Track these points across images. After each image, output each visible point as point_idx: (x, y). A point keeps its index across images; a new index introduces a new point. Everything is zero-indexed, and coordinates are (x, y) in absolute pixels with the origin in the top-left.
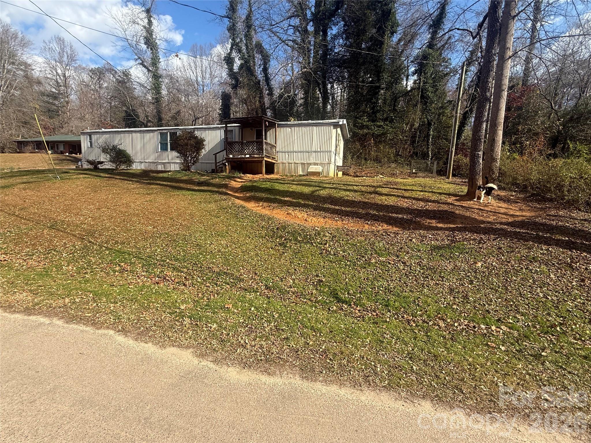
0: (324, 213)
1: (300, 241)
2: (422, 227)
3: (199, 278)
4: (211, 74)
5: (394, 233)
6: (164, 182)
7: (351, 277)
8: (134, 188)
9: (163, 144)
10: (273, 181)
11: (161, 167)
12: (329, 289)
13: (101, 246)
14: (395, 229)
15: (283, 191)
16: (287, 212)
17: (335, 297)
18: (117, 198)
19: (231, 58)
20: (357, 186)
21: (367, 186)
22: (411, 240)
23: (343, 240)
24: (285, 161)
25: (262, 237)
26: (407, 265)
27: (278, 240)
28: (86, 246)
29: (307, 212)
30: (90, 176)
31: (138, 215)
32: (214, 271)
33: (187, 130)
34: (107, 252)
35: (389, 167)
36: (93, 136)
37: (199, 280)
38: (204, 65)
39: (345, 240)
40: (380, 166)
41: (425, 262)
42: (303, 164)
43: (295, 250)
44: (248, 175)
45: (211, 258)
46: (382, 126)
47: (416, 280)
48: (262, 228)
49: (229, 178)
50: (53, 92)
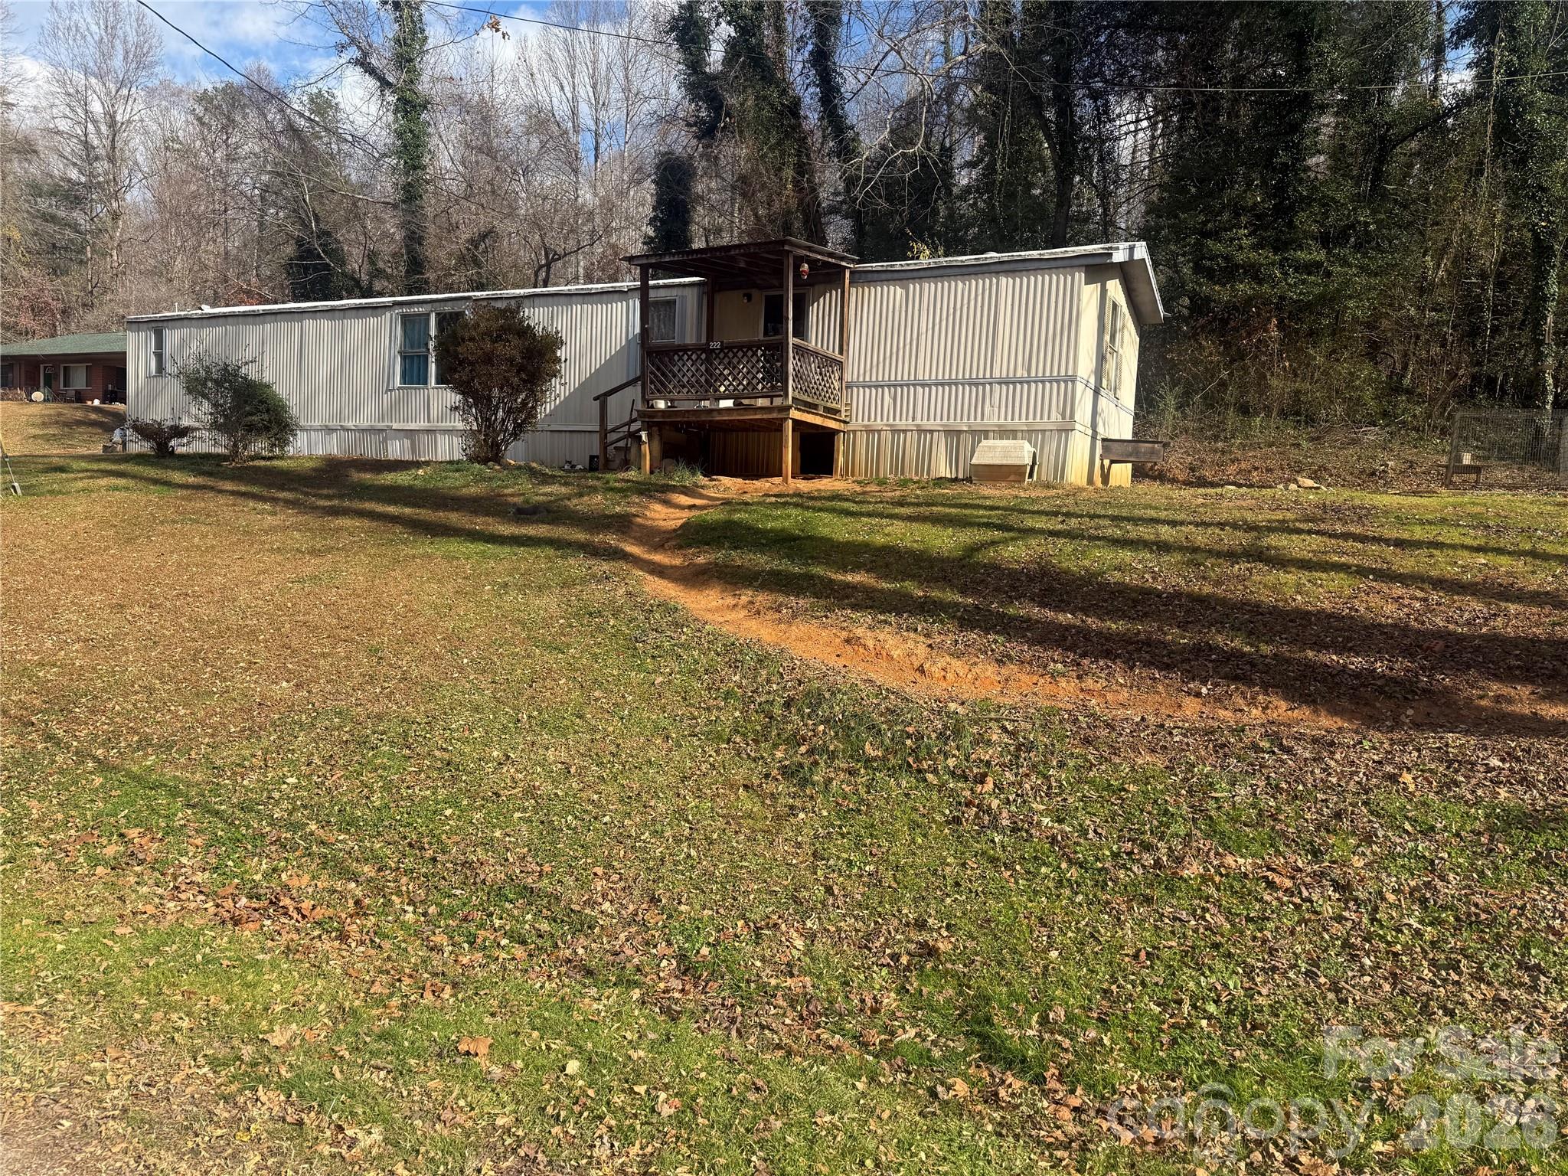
0: (1001, 639)
1: (875, 759)
2: (1461, 719)
3: (410, 909)
4: (626, 90)
5: (1315, 740)
6: (389, 504)
7: (1074, 940)
8: (273, 530)
9: (412, 357)
10: (818, 504)
11: (402, 446)
12: (961, 993)
13: (81, 756)
14: (1327, 722)
15: (848, 543)
16: (845, 634)
17: (979, 1035)
18: (197, 565)
19: (696, 23)
20: (1173, 523)
21: (1221, 525)
22: (1393, 778)
23: (1062, 765)
24: (879, 424)
25: (719, 738)
26: (1356, 900)
27: (779, 755)
28: (29, 753)
29: (928, 636)
30: (131, 483)
31: (253, 635)
32: (484, 882)
33: (493, 303)
34: (98, 781)
35: (1354, 442)
36: (167, 333)
37: (410, 917)
38: (601, 56)
39: (1071, 763)
40: (1312, 439)
41: (1450, 889)
42: (952, 433)
43: (845, 798)
44: (726, 480)
45: (487, 821)
46: (1318, 265)
47: (1394, 975)
48: (725, 699)
49: (647, 490)
50: (69, 180)
